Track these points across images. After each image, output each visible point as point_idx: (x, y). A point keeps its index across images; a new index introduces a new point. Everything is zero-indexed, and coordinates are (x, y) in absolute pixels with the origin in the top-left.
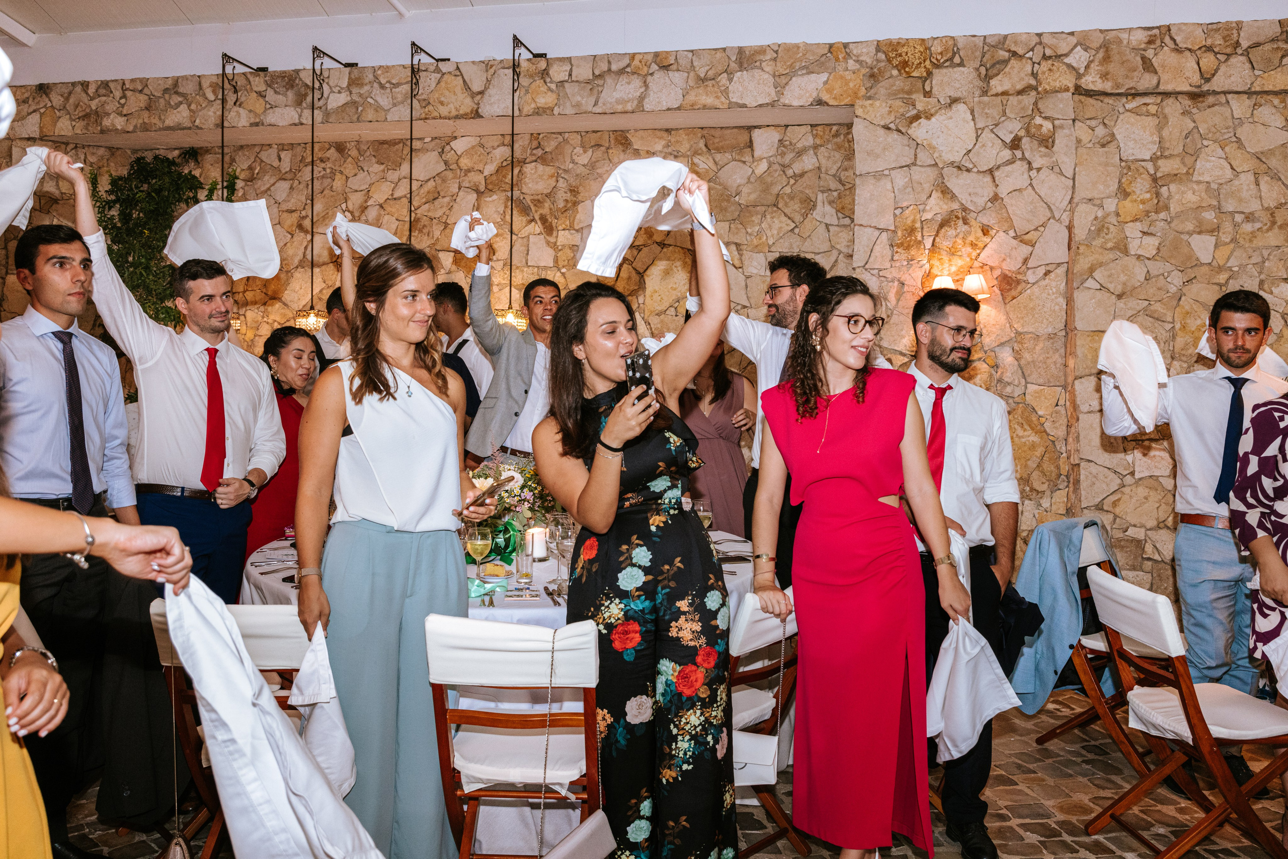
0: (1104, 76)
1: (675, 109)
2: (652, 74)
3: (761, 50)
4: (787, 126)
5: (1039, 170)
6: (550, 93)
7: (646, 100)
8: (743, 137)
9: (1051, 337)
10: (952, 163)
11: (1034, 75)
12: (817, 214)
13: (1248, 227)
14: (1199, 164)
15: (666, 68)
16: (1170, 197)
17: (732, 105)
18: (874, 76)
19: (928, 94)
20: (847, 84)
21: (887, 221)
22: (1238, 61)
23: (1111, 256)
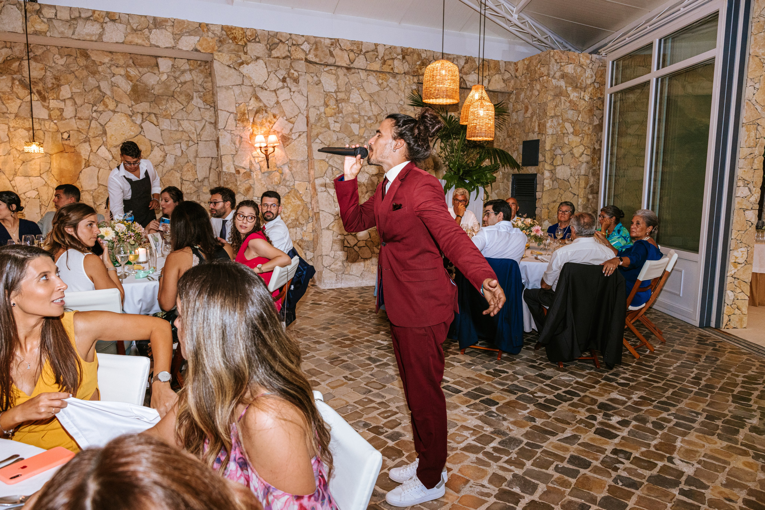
0: (316, 56)
1: (121, 43)
2: (106, 23)
3: (166, 20)
4: (175, 58)
5: (294, 92)
6: (43, 24)
7: (104, 36)
8: (153, 61)
9: (303, 161)
10: (259, 86)
11: (289, 51)
12: (194, 102)
13: (369, 122)
14: (351, 96)
15: (114, 21)
16: (342, 108)
17: (151, 45)
18: (221, 42)
19: (246, 53)
20: (209, 43)
21: (233, 109)
22: (362, 57)
23: (324, 130)
